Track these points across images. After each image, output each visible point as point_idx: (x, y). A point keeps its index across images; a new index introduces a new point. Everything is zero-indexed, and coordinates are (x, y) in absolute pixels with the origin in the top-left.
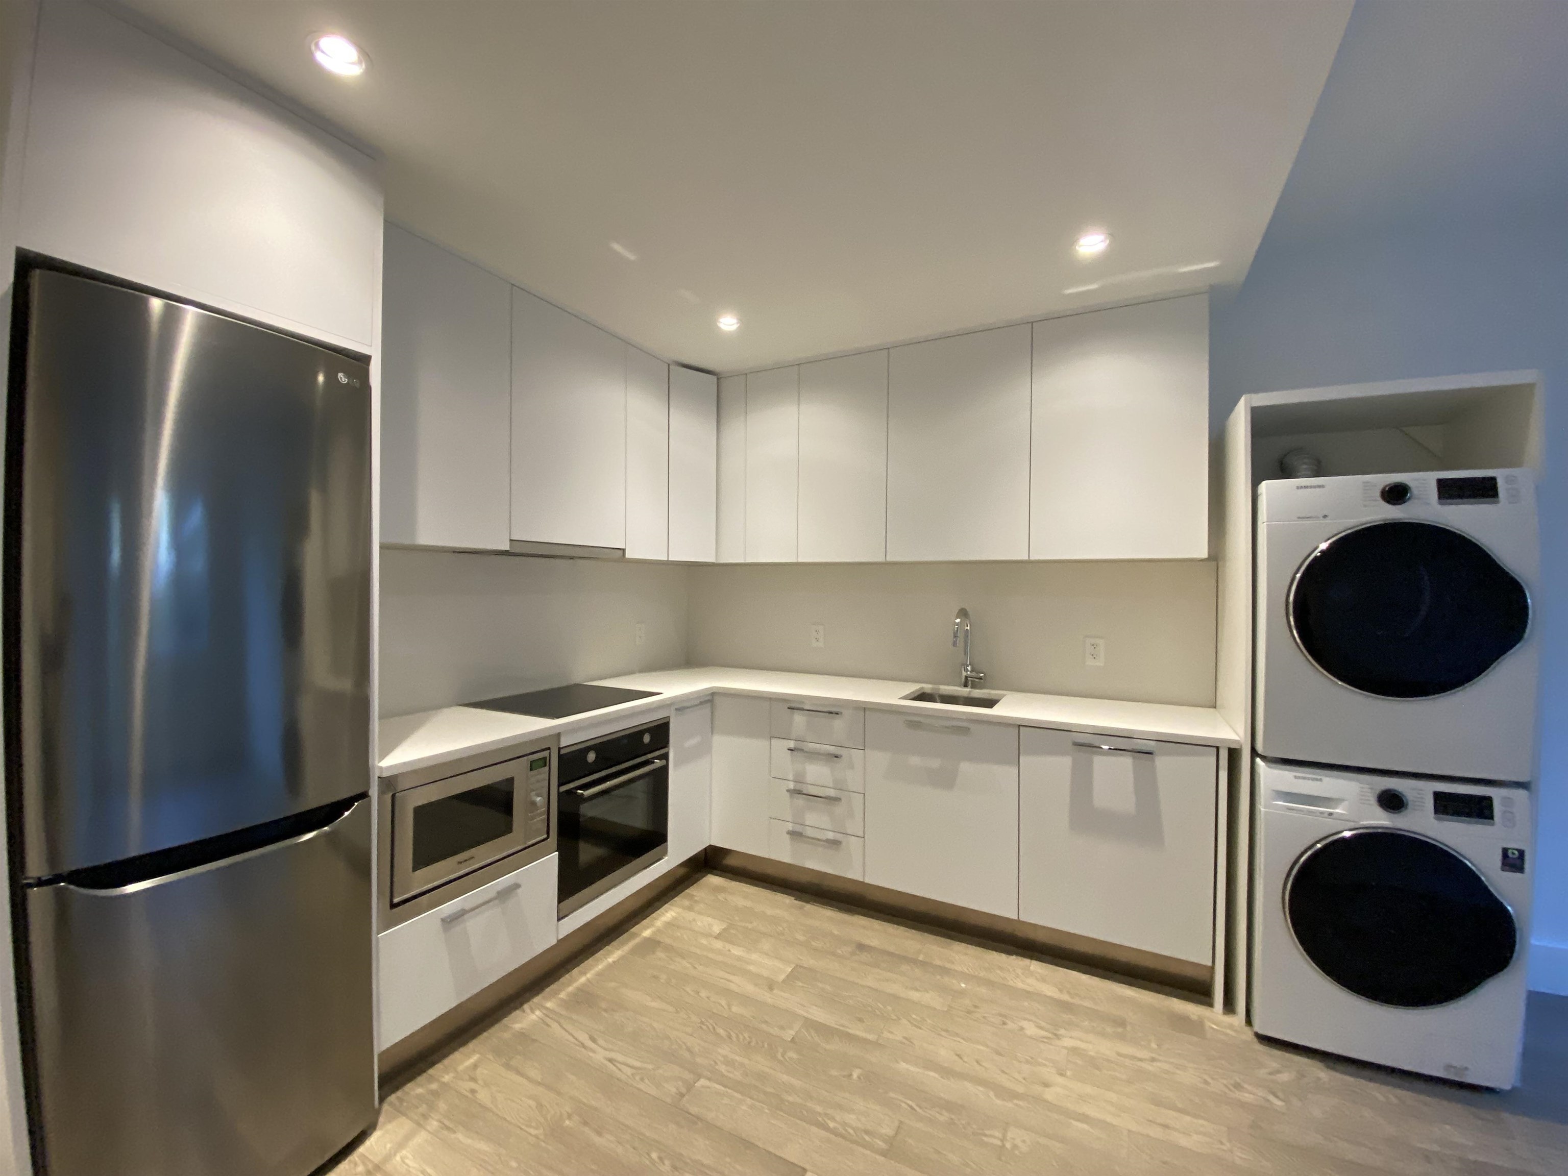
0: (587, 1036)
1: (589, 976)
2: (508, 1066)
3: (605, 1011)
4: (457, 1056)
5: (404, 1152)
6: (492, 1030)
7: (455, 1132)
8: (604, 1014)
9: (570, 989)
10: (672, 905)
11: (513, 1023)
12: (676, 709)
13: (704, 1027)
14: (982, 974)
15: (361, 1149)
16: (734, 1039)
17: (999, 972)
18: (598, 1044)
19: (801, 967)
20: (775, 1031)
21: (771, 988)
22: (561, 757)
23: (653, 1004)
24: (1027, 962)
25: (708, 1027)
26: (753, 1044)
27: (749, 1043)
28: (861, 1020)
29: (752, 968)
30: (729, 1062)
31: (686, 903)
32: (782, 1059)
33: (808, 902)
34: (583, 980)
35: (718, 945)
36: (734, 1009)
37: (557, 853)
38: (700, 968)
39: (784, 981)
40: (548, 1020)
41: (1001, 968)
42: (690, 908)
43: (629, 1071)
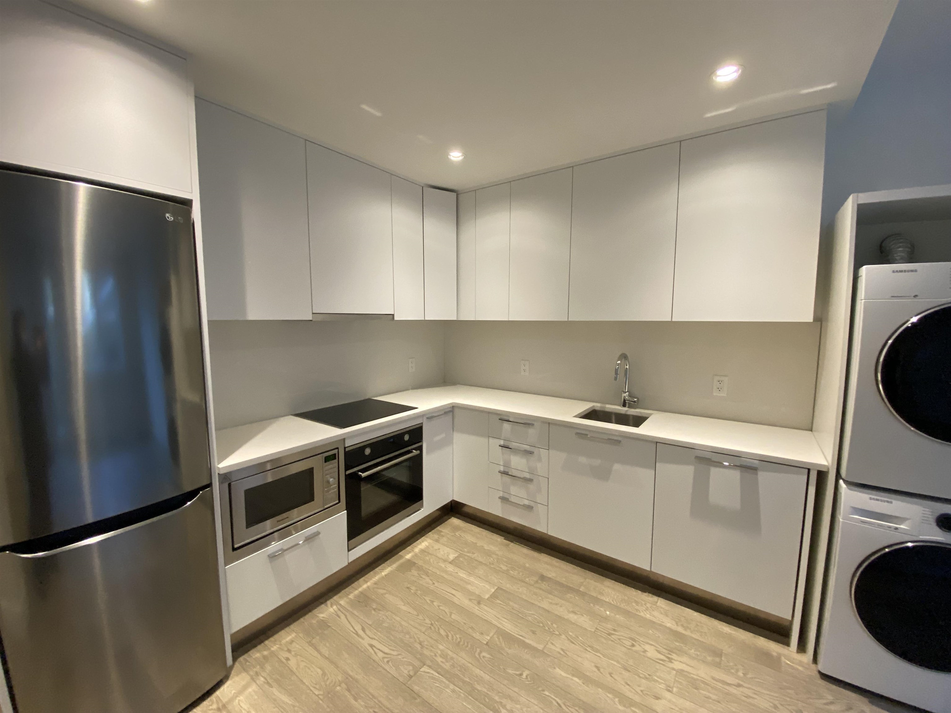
0: (360, 627)
1: (369, 584)
2: (311, 644)
3: (374, 610)
4: (282, 633)
5: (241, 698)
6: (307, 617)
7: (272, 687)
8: (373, 612)
9: (356, 592)
10: (427, 537)
11: (319, 613)
12: (427, 418)
13: (432, 628)
14: (623, 606)
15: (218, 693)
16: (450, 638)
17: (634, 604)
18: (366, 634)
19: (501, 589)
20: (477, 636)
21: (479, 603)
22: (346, 453)
23: (404, 608)
24: (655, 598)
25: (435, 628)
26: (461, 643)
27: (459, 642)
28: (534, 632)
29: (469, 587)
30: (444, 656)
31: (436, 536)
32: (477, 656)
33: (512, 542)
34: (365, 586)
35: (451, 568)
36: (453, 616)
37: (346, 511)
38: (436, 584)
39: (488, 599)
40: (339, 613)
41: (637, 603)
42: (437, 541)
43: (381, 655)
